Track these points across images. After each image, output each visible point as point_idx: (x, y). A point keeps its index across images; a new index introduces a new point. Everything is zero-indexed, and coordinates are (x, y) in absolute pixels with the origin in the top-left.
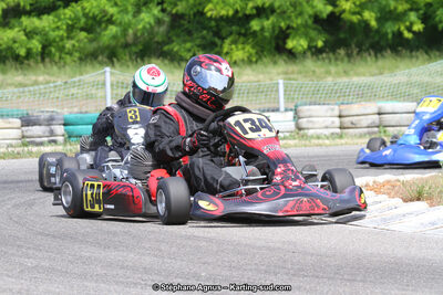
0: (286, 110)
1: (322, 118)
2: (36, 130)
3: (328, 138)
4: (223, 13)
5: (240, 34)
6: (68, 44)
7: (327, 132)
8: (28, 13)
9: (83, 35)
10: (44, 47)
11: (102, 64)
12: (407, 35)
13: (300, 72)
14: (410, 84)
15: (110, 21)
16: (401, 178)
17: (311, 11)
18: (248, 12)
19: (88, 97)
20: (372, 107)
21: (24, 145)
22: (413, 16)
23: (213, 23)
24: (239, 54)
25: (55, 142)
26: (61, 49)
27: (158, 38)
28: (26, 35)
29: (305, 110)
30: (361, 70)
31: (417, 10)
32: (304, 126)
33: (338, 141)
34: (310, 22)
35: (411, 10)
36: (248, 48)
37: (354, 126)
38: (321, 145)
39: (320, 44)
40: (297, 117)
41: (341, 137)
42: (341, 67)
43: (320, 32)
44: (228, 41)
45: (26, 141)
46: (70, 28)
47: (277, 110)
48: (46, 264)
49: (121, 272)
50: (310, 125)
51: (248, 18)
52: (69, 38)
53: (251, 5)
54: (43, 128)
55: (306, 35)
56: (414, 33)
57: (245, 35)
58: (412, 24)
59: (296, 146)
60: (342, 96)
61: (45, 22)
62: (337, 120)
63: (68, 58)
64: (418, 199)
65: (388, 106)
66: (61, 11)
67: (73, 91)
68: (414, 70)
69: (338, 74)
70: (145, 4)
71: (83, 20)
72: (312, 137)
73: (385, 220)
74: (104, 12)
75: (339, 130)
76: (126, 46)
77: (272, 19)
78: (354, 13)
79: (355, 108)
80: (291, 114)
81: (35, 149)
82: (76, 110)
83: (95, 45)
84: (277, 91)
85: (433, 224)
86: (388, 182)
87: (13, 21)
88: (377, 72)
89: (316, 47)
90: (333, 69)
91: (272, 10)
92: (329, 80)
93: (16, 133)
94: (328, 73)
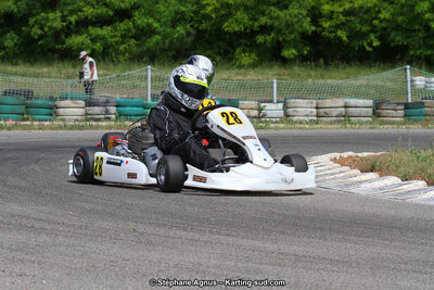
0: (278, 102)
1: (304, 108)
2: (96, 109)
3: (307, 123)
4: (237, 29)
5: (246, 45)
6: (122, 48)
7: (307, 119)
8: (94, 24)
9: (133, 42)
10: (104, 49)
11: (146, 63)
12: (368, 49)
13: (288, 75)
14: (368, 86)
15: (153, 32)
16: (360, 155)
17: (300, 30)
18: (255, 29)
19: (134, 87)
20: (340, 102)
21: (87, 120)
22: (372, 37)
23: (228, 37)
24: (246, 59)
25: (109, 119)
26: (116, 51)
27: (187, 46)
28: (91, 40)
29: (292, 102)
30: (334, 74)
31: (375, 32)
32: (290, 113)
33: (315, 126)
34: (298, 38)
35: (371, 31)
36: (253, 56)
37: (327, 115)
38: (302, 128)
39: (305, 52)
40: (286, 107)
41: (317, 123)
42: (320, 72)
43: (306, 45)
44: (238, 50)
45: (88, 117)
46: (124, 36)
47: (272, 101)
48: (99, 207)
49: (154, 216)
50: (295, 114)
51: (253, 33)
52: (122, 43)
53: (256, 24)
54: (101, 108)
55: (296, 47)
56: (373, 47)
57: (250, 46)
58: (372, 42)
59: (283, 128)
60: (319, 93)
61: (105, 31)
62: (314, 110)
63: (121, 58)
64: (372, 171)
65: (352, 101)
66: (117, 24)
67: (123, 82)
68: (372, 76)
69: (317, 78)
70: (179, 20)
71: (134, 31)
72: (296, 122)
73: (347, 185)
74: (149, 25)
75: (315, 118)
76: (163, 51)
77: (273, 35)
78: (331, 32)
79: (328, 103)
80: (281, 105)
81: (94, 123)
82: (125, 96)
83: (141, 49)
84: (272, 87)
85: (381, 189)
86: (350, 157)
87: (82, 30)
88: (344, 76)
89: (303, 56)
90: (313, 73)
91: (272, 28)
92: (310, 80)
93: (81, 111)
94: (310, 76)
